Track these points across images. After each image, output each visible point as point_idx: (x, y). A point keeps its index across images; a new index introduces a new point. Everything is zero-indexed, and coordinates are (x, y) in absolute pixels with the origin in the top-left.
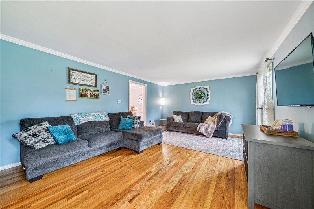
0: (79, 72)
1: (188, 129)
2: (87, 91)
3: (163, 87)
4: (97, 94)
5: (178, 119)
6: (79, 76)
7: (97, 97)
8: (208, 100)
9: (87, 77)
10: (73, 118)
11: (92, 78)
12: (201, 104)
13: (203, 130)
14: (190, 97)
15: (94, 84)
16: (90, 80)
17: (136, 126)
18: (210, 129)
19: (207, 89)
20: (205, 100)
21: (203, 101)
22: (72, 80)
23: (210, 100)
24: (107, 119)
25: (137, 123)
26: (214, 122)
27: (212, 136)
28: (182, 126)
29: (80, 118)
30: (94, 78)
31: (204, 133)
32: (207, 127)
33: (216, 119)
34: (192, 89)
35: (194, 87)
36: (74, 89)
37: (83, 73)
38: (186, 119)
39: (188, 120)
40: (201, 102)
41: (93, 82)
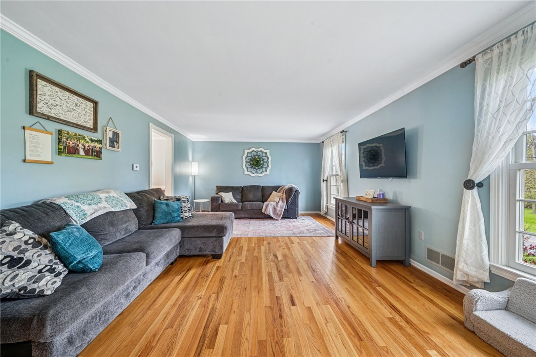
0: (57, 89)
1: (248, 211)
2: (78, 140)
3: (193, 143)
4: (98, 149)
5: (228, 198)
6: (57, 99)
7: (98, 154)
8: (268, 170)
9: (76, 105)
10: (64, 207)
11: (86, 108)
12: (259, 175)
13: (270, 211)
14: (243, 163)
15: (90, 125)
16: (82, 114)
17: (186, 215)
18: (278, 209)
19: (266, 153)
20: (264, 169)
21: (261, 170)
22: (41, 107)
23: (270, 170)
24: (131, 205)
25: (186, 209)
26: (282, 199)
27: (281, 217)
28: (240, 208)
29: (82, 207)
30: (89, 110)
31: (272, 215)
32: (275, 206)
33: (284, 195)
34: (246, 151)
35: (249, 149)
36: (46, 131)
37: (67, 93)
38: (239, 197)
39: (242, 199)
40: (258, 171)
41: (87, 118)
